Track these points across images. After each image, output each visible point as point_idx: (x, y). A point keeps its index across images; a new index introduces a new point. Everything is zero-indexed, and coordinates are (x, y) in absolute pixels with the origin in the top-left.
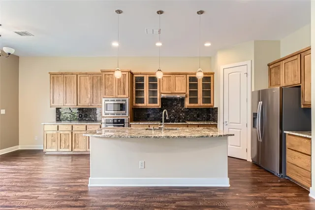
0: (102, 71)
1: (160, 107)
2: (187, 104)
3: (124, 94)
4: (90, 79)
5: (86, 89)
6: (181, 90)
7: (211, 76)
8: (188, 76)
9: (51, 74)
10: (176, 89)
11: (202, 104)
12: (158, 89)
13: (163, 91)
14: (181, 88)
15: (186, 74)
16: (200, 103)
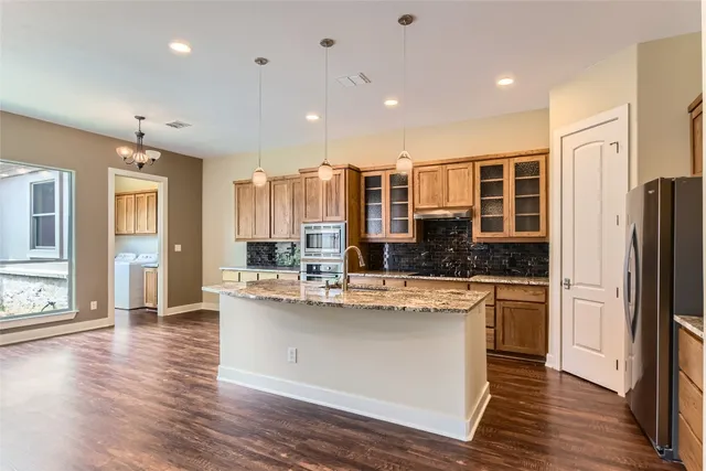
0: (302, 172)
1: (414, 240)
2: (477, 232)
3: (337, 214)
4: (289, 187)
5: (284, 207)
6: (462, 200)
7: (542, 159)
8: (478, 165)
9: (236, 184)
10: (451, 199)
11: (515, 234)
12: (410, 202)
13: (425, 203)
14: (461, 195)
15: (473, 161)
16: (509, 231)
